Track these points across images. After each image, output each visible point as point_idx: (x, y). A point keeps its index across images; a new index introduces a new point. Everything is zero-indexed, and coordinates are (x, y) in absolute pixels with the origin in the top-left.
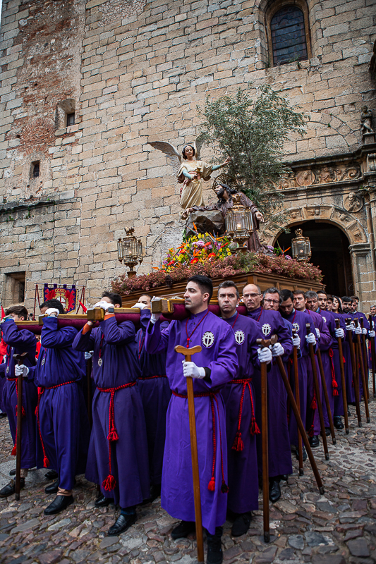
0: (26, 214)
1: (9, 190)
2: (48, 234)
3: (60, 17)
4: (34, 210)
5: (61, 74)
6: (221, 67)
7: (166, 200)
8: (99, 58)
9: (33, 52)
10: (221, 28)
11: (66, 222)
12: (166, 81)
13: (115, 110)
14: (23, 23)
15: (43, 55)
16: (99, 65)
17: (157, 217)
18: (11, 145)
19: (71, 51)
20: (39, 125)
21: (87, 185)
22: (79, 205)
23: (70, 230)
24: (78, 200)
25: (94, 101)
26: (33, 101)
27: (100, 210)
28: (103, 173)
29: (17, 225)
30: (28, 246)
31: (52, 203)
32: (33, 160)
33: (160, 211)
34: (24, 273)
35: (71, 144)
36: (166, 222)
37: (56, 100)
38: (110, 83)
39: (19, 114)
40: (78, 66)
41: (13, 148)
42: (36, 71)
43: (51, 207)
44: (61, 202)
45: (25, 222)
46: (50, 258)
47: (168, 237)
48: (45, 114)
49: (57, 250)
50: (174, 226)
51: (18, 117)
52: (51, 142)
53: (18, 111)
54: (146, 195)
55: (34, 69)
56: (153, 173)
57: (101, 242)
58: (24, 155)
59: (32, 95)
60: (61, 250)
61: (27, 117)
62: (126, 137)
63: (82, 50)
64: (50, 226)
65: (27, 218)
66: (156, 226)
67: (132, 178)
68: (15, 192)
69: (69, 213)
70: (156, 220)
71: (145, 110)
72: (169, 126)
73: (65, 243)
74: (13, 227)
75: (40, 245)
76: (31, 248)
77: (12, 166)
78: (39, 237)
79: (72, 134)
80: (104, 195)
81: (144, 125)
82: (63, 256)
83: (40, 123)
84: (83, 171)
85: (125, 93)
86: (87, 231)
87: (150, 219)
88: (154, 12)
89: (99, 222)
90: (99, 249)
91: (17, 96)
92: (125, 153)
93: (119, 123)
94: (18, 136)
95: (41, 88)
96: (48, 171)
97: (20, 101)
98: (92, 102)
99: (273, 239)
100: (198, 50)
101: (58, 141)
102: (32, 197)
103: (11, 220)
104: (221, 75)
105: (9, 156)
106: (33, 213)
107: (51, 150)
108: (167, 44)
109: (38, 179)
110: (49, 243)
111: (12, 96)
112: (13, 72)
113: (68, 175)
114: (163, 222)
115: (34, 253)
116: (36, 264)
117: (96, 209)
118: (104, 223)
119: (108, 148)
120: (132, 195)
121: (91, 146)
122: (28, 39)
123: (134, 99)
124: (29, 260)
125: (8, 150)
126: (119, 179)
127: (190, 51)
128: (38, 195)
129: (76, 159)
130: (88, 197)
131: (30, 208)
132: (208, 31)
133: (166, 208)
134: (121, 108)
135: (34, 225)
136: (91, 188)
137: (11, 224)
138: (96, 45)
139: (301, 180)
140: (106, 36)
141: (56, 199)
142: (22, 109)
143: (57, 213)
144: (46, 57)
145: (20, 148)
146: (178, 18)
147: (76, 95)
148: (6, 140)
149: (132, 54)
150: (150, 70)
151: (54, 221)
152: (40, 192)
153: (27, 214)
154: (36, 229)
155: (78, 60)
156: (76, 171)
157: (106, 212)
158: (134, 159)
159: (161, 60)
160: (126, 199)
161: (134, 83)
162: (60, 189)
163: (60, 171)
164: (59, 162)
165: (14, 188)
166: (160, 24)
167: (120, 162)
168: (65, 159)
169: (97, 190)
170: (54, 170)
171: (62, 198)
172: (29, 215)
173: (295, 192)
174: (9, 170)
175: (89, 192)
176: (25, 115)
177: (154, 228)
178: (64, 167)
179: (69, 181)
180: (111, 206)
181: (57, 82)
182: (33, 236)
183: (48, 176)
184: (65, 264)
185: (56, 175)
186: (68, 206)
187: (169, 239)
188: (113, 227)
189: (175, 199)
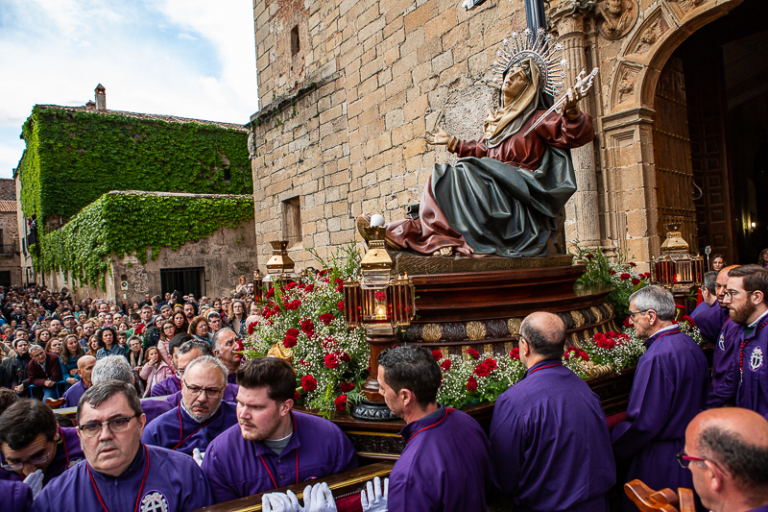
1: (277, 81)
2: (315, 137)
4: (298, 104)
7: (446, 40)
11: (331, 114)
17: (436, 76)
18: (272, 13)
21: (348, 45)
22: (343, 82)
23: (337, 125)
24: (341, 73)
27: (365, 84)
28: (362, 18)
29: (285, 130)
30: (297, 160)
31: (313, 87)
32: (293, 26)
33: (441, 62)
34: (298, 198)
36: (448, 82)
41: (273, 16)
43: (313, 94)
44: (323, 83)
45: (292, 124)
46: (318, 173)
47: (454, 110)
49: (326, 159)
50: (461, 86)
54: (417, 39)
57: (372, 137)
58: (284, 23)
60: (330, 159)
64: (315, 123)
65: (293, 117)
66: (436, 93)
67: (397, 13)
68: (282, 82)
69: (334, 97)
70: (434, 81)
73: (333, 147)
74: (282, 133)
75: (312, 157)
76: (301, 161)
77: (275, 44)
78: (305, 143)
80: (367, 57)
82: (333, 168)
84: (342, 22)
86: (355, 123)
87: (426, 82)
89: (366, 104)
90: (370, 150)
96: (307, 37)
99: (643, 73)
102: (296, 83)
103: (280, 123)
105: (272, 30)
106: (298, 107)
107: (307, 4)
109: (300, 54)
110: (318, 150)
113: (327, 36)
114: (445, 83)
115: (304, 168)
116: (308, 184)
117: (361, 83)
118: (372, 104)
120: (400, 45)
124: (301, 179)
125: (269, 21)
126: (381, 23)
128: (302, 79)
129: (333, 5)
130: (351, 66)
131: (294, 101)
133: (448, 54)
135: (300, 126)
136: (353, 49)
137: (280, 127)
141: (318, 80)
143: (320, 102)
145: (279, 14)
148: (267, 6)
151: (317, 116)
152: (303, 74)
153: (292, 111)
154: (303, 131)
156: (334, 27)
157: (373, 84)
160: (393, 54)
162: (322, 61)
163: (319, 33)
164: (316, 19)
165: (281, 76)
168: (322, 11)
169: (359, 51)
170: (313, 33)
171: (324, 76)
172: (294, 112)
174: (273, 51)
175: (351, 57)
177: (433, 98)
178: (322, 24)
179: (330, 45)
180: (377, 73)
182: (301, 143)
183: (308, 47)
184: (337, 180)
185: (316, 41)
186: (330, 87)
187: (455, 113)
188: (383, 109)
189: (458, 34)
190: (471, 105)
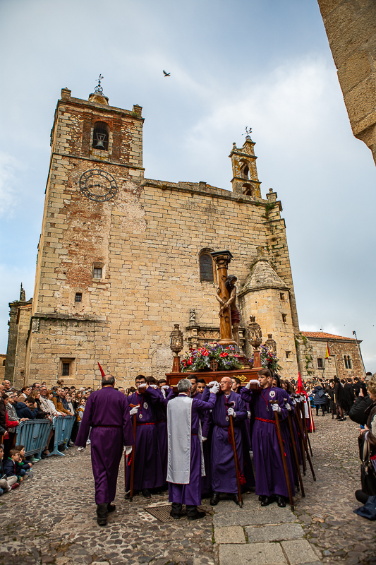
0: (75, 324)
1: (59, 306)
2: (92, 339)
3: (93, 211)
5: (95, 245)
6: (183, 275)
8: (120, 246)
9: (75, 224)
10: (183, 257)
11: (102, 334)
12: (157, 273)
13: (130, 279)
14: (67, 202)
15: (83, 229)
16: (120, 250)
17: (154, 340)
18: (60, 277)
19: (101, 234)
20: (81, 271)
21: (114, 315)
22: (110, 325)
23: (105, 339)
24: (109, 322)
25: (118, 269)
26: (76, 254)
27: (122, 331)
28: (124, 311)
29: (68, 329)
30: (77, 343)
31: (94, 321)
32: (77, 292)
33: (155, 338)
34: (74, 359)
35: (104, 289)
36: (158, 343)
37: (93, 260)
38: (127, 263)
39: (65, 259)
40: (107, 246)
41: (61, 280)
42: (78, 237)
43: (93, 324)
44: (99, 322)
45: (75, 329)
46: (93, 352)
48: (85, 266)
49: (97, 348)
50: (162, 345)
51: (64, 261)
52: (90, 284)
53: (64, 257)
54: (149, 328)
55: (76, 235)
56: (151, 318)
57: (123, 348)
58: (70, 287)
59: (74, 251)
60: (100, 349)
61: (72, 264)
62: (137, 295)
63: (109, 237)
64: (93, 334)
65: (76, 326)
67: (140, 318)
68: (63, 308)
69: (104, 329)
71: (147, 284)
72: (159, 297)
73: (101, 345)
74: (66, 330)
75: (86, 344)
76: (79, 345)
77: (61, 291)
78: (85, 339)
79: (104, 284)
80: (125, 323)
81: (146, 292)
82: (101, 352)
83: (81, 270)
84: (111, 307)
85: (136, 271)
86: (115, 341)
87: (151, 340)
88: (151, 234)
89: (121, 337)
90: (122, 351)
91: (63, 247)
92: (136, 304)
93: (133, 287)
94: (65, 273)
95: (81, 248)
96: (88, 301)
97: (66, 251)
98: (116, 270)
100: (173, 263)
101: (95, 285)
102: (77, 314)
103: (64, 325)
104: (183, 279)
105: (58, 284)
106: (80, 324)
107: (90, 289)
108: (157, 254)
109: (81, 304)
110: (92, 344)
111: (60, 246)
112: (60, 231)
113: (102, 307)
115: (81, 348)
116: (82, 355)
117: (120, 330)
118: (125, 338)
119: (126, 298)
120: (141, 327)
121: (116, 295)
122: (71, 214)
123: (140, 276)
124: (78, 352)
125: (57, 279)
126: (133, 317)
127: (169, 262)
128: (82, 314)
129: (107, 299)
130: (115, 322)
131: (78, 321)
132: (177, 256)
133: (158, 337)
134: (133, 279)
135: (81, 332)
136: (117, 317)
137: (64, 328)
138: (118, 238)
139: (214, 335)
140: (124, 235)
141: (95, 319)
142: (67, 257)
143: (97, 328)
144: (85, 231)
145: (68, 281)
146: (163, 243)
147: (106, 261)
148: (55, 272)
149: (139, 252)
150: (149, 264)
151: (94, 332)
152: (83, 312)
153: (77, 324)
154: (82, 334)
155: (106, 241)
156: (107, 306)
157: (126, 332)
158: (141, 308)
159: (155, 261)
160: (137, 328)
161: (140, 267)
162: (97, 314)
163: (96, 303)
164: (95, 297)
165: (63, 305)
166: (154, 242)
167: (133, 308)
168: (100, 297)
169: (121, 320)
170: (92, 301)
171: (98, 319)
173: (213, 340)
174: (59, 293)
175: (115, 320)
176: (70, 261)
177: (152, 345)
178: (99, 302)
179: (102, 310)
180: (129, 330)
181: (93, 249)
182: (80, 338)
183: (88, 304)
184: (102, 357)
185: (93, 305)
186: (103, 325)
187: (160, 351)
188: (130, 341)
189: (162, 333)
190: (165, 351)
